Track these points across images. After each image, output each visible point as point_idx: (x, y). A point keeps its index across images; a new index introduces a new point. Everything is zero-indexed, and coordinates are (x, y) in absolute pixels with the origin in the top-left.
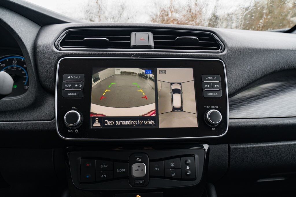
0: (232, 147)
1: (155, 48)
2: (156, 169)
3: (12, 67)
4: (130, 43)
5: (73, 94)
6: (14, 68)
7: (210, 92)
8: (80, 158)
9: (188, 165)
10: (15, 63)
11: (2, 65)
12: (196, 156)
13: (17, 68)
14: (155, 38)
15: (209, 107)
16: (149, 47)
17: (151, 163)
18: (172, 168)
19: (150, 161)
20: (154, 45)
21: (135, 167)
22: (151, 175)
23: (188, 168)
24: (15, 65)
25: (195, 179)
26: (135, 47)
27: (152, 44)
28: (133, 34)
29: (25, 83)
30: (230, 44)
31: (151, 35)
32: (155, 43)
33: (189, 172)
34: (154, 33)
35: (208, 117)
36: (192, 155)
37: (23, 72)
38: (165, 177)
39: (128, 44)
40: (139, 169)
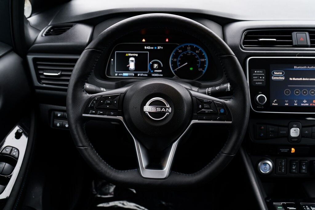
1: (311, 47)
2: (306, 132)
3: (188, 53)
5: (259, 83)
6: (189, 54)
10: (189, 49)
11: (179, 51)
13: (191, 53)
14: (311, 37)
16: (307, 46)
19: (303, 127)
20: (311, 44)
21: (292, 130)
22: (302, 136)
24: (189, 51)
26: (296, 46)
27: (309, 44)
28: (294, 34)
29: (198, 66)
31: (307, 34)
32: (311, 42)
34: (310, 32)
37: (196, 57)
39: (291, 43)
40: (294, 132)
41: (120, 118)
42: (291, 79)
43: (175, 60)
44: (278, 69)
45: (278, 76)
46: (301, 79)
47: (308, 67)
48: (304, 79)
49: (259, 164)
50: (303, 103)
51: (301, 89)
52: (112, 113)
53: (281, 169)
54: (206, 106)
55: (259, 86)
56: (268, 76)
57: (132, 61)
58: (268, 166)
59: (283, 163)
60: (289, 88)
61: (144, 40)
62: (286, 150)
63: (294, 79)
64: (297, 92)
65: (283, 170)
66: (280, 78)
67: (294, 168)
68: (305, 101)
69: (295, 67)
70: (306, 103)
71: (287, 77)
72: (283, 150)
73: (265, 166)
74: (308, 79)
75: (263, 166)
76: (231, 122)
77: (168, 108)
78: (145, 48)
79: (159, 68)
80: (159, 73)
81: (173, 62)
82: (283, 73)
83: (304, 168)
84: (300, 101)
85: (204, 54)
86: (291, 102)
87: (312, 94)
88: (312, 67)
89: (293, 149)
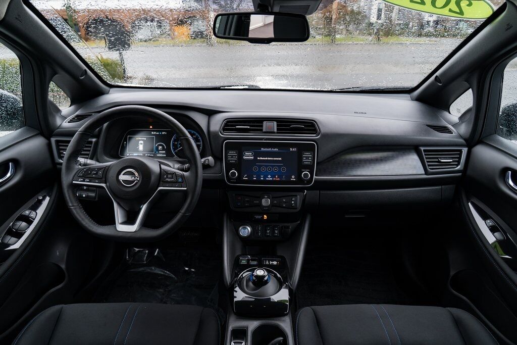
0: (321, 192)
1: (277, 133)
2: (275, 202)
4: (262, 129)
5: (232, 161)
7: (306, 161)
8: (234, 195)
9: (293, 201)
12: (298, 197)
14: (278, 126)
15: (304, 170)
16: (274, 133)
17: (273, 199)
18: (284, 202)
20: (277, 130)
21: (263, 200)
22: (272, 205)
23: (293, 202)
25: (296, 209)
26: (265, 132)
27: (276, 131)
28: (265, 122)
30: (323, 130)
31: (275, 123)
32: (278, 129)
33: (293, 205)
34: (277, 122)
35: (303, 175)
36: (296, 196)
38: (279, 207)
39: (261, 130)
40: (266, 202)
41: (104, 185)
42: (258, 158)
43: (176, 143)
44: (248, 151)
45: (248, 156)
46: (267, 158)
47: (273, 149)
48: (269, 159)
49: (240, 228)
50: (268, 178)
51: (267, 166)
52: (97, 181)
53: (258, 233)
54: (169, 176)
55: (232, 163)
56: (240, 156)
57: (141, 144)
58: (246, 230)
59: (260, 228)
60: (257, 165)
61: (151, 127)
62: (260, 217)
63: (261, 158)
64: (263, 169)
65: (260, 234)
66: (250, 157)
67: (268, 232)
68: (269, 176)
69: (262, 149)
70: (270, 178)
71: (255, 156)
72: (257, 217)
74: (272, 159)
75: (243, 230)
76: (186, 189)
77: (137, 177)
78: (152, 133)
79: (163, 149)
80: (163, 154)
81: (174, 145)
82: (252, 154)
83: (276, 232)
84: (266, 176)
85: (200, 138)
86: (258, 177)
87: (275, 170)
88: (276, 149)
89: (265, 216)
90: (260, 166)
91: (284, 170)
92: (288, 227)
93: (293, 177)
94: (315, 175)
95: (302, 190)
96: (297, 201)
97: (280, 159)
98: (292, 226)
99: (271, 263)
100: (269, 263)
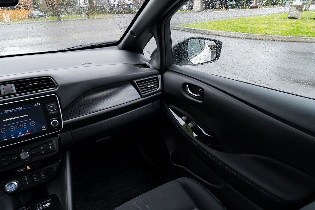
0: (72, 131)
1: (17, 93)
2: (34, 152)
4: (1, 93)
7: (51, 112)
9: (50, 146)
12: (54, 141)
14: (16, 87)
15: (52, 119)
16: (14, 94)
18: (42, 150)
19: (30, 150)
21: (21, 155)
22: (31, 156)
23: (50, 147)
25: (55, 151)
26: (4, 96)
27: (15, 91)
31: (13, 85)
32: (17, 90)
33: (51, 149)
34: (14, 83)
35: (52, 124)
36: (52, 141)
38: (40, 155)
40: (25, 155)
42: (4, 120)
46: (13, 118)
47: (16, 109)
48: (15, 118)
49: (6, 186)
50: (20, 135)
51: (15, 125)
53: (25, 183)
58: (13, 186)
59: (26, 179)
60: (5, 127)
62: (23, 170)
63: (7, 120)
64: (12, 129)
65: (27, 183)
67: (35, 178)
68: (20, 133)
69: (5, 111)
70: (22, 134)
72: (19, 171)
73: (10, 186)
74: (19, 117)
75: (9, 187)
83: (43, 176)
84: (17, 134)
86: (9, 136)
87: (25, 127)
88: (20, 108)
89: (28, 167)
90: (7, 127)
91: (33, 124)
92: (52, 168)
93: (44, 127)
94: (64, 120)
95: (55, 135)
96: (54, 145)
97: (27, 115)
98: (55, 166)
99: (44, 206)
100: (42, 207)
